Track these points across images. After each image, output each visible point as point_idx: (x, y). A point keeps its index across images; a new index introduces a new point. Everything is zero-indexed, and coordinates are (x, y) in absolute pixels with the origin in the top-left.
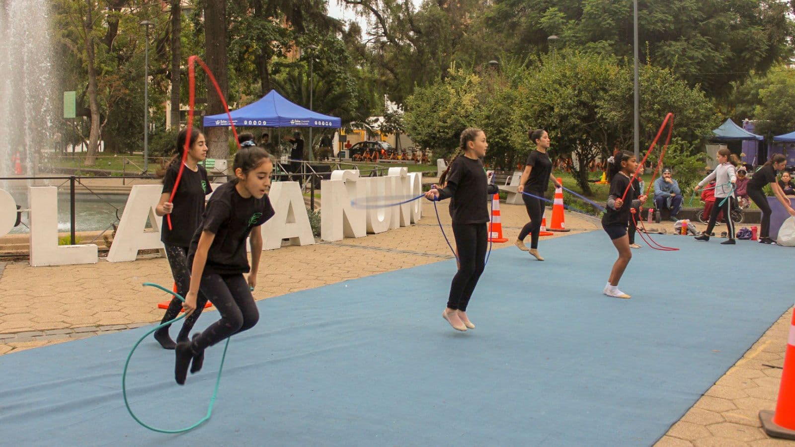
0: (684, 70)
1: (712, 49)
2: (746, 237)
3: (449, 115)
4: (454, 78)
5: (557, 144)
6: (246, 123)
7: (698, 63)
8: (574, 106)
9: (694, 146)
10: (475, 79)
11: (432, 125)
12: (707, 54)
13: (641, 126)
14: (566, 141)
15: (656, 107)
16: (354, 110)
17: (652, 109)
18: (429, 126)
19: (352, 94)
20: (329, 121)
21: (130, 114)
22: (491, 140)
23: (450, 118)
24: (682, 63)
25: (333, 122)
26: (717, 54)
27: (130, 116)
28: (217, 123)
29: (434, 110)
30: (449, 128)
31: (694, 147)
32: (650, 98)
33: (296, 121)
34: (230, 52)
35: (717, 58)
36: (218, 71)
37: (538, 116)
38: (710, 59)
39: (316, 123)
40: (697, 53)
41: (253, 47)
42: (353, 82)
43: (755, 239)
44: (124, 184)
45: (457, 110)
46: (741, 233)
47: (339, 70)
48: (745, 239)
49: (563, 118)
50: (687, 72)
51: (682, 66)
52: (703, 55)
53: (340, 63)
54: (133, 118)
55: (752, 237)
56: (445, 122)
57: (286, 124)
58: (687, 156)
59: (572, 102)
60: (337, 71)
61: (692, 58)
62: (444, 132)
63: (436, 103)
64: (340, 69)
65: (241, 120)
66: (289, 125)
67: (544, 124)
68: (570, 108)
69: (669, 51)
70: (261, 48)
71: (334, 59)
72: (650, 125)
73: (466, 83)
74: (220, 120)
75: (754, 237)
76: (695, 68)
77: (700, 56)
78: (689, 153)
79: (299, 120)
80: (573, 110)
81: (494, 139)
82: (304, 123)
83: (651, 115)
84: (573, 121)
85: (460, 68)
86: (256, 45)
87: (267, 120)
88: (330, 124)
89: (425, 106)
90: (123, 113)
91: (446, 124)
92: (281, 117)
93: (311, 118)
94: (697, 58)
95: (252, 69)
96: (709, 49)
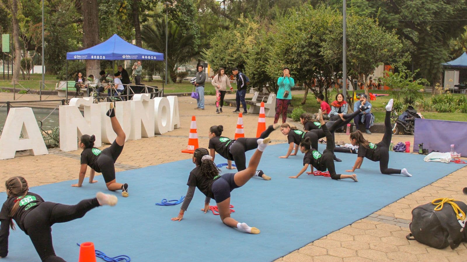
0: (423, 18)
1: (444, 3)
2: (401, 150)
3: (236, 52)
4: (242, 26)
5: (298, 73)
6: (92, 57)
7: (434, 13)
8: (306, 46)
9: (415, 73)
10: (255, 26)
11: (224, 59)
12: (440, 6)
13: (348, 62)
14: (304, 71)
15: (357, 47)
16: (197, 47)
17: (355, 49)
18: (222, 60)
19: (195, 36)
20: (154, 56)
21: (57, 49)
22: (259, 70)
23: (236, 53)
24: (421, 13)
25: (156, 56)
26: (448, 6)
27: (57, 50)
28: (75, 57)
29: (226, 48)
30: (234, 61)
31: (415, 75)
32: (354, 40)
33: (127, 56)
34: (109, 7)
35: (448, 9)
36: (91, 20)
37: (286, 53)
38: (443, 10)
39: (143, 57)
40: (433, 6)
41: (125, 4)
42: (197, 27)
43: (409, 152)
44: (14, 99)
45: (241, 48)
46: (397, 147)
47: (186, 19)
48: (400, 151)
49: (299, 55)
50: (425, 20)
51: (421, 15)
52: (437, 7)
53: (188, 14)
54: (59, 52)
55: (405, 150)
56: (232, 57)
57: (119, 58)
58: (410, 81)
59: (304, 43)
60: (185, 20)
61: (428, 9)
62: (231, 64)
63: (228, 43)
64: (188, 19)
65: (90, 55)
66: (121, 59)
67: (289, 59)
68: (303, 47)
69: (411, 4)
70: (130, 5)
71: (183, 12)
72: (354, 61)
73: (248, 29)
74: (76, 55)
75: (407, 150)
76: (431, 16)
77: (435, 8)
78: (412, 79)
79: (129, 55)
80: (305, 49)
81: (261, 70)
82: (133, 57)
83: (354, 53)
84: (306, 57)
85: (246, 18)
86: (127, 2)
87: (106, 55)
88: (155, 58)
89: (221, 45)
90: (53, 48)
91: (233, 58)
92: (115, 54)
93: (139, 54)
94: (433, 9)
95: (124, 19)
96: (442, 3)
